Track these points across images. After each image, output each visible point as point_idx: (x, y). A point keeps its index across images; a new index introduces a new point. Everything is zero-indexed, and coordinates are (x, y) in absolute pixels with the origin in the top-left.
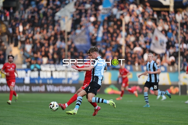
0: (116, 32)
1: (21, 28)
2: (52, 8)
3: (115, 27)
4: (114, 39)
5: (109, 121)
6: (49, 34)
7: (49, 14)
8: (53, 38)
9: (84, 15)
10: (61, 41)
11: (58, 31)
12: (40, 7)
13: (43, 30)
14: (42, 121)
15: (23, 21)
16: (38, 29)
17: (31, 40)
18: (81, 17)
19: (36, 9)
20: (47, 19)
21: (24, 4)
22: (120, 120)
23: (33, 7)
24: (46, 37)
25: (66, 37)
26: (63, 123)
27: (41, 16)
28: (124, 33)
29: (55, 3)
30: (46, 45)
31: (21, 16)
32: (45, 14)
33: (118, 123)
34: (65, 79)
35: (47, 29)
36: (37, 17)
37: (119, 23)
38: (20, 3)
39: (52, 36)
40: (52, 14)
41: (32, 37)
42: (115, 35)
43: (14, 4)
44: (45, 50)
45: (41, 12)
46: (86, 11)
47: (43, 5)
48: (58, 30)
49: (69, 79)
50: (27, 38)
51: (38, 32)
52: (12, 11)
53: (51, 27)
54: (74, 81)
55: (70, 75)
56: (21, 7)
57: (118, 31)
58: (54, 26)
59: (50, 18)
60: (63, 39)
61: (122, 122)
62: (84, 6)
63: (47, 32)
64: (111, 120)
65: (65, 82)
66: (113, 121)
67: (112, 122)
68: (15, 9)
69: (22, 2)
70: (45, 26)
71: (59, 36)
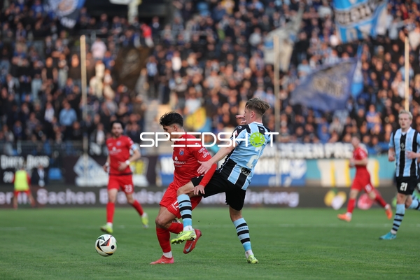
0: (390, 70)
1: (176, 63)
2: (244, 19)
3: (388, 57)
4: (385, 84)
5: (377, 271)
6: (239, 76)
7: (237, 31)
8: (247, 85)
9: (316, 31)
10: (266, 91)
11: (259, 69)
12: (219, 15)
13: (226, 66)
14: (225, 271)
15: (180, 48)
16: (215, 65)
17: (198, 89)
18: (309, 36)
19: (210, 21)
20: (234, 42)
21: (183, 11)
22: (403, 268)
23: (203, 16)
24: (233, 83)
25: (276, 81)
26: (274, 275)
27: (221, 35)
28: (407, 71)
29: (252, 6)
30: (233, 100)
31: (177, 37)
32: (229, 31)
33: (397, 275)
34: (275, 175)
35: (235, 63)
36: (211, 39)
37: (396, 48)
38: (175, 7)
39: (244, 79)
40: (244, 31)
41: (201, 83)
42: (387, 75)
43: (162, 9)
44: (230, 110)
45: (221, 26)
46: (321, 21)
47: (224, 11)
48: (257, 65)
49: (284, 176)
50: (191, 85)
51: (215, 71)
52: (156, 25)
53: (242, 59)
54: (294, 180)
55: (285, 167)
56: (178, 17)
57: (394, 67)
58: (249, 56)
59: (241, 41)
60: (269, 87)
61: (408, 272)
62: (316, 11)
63: (235, 70)
64: (380, 268)
65: (276, 181)
66: (386, 269)
67: (384, 273)
68: (164, 21)
69: (178, 5)
70: (230, 57)
71: (260, 81)
